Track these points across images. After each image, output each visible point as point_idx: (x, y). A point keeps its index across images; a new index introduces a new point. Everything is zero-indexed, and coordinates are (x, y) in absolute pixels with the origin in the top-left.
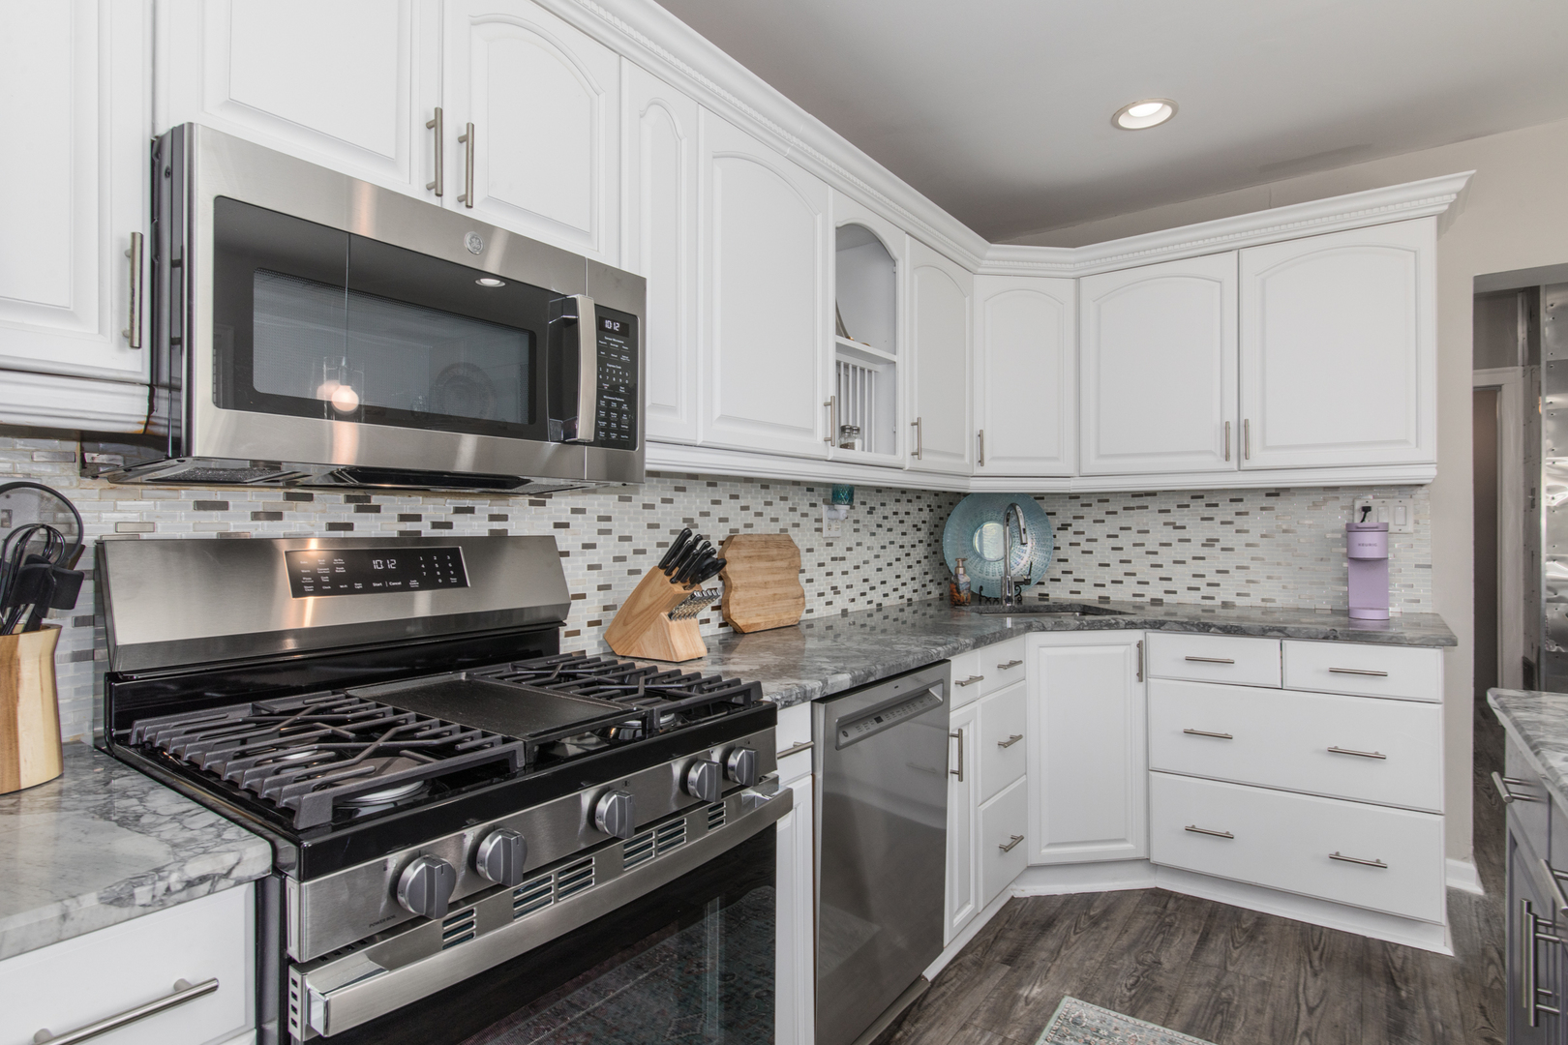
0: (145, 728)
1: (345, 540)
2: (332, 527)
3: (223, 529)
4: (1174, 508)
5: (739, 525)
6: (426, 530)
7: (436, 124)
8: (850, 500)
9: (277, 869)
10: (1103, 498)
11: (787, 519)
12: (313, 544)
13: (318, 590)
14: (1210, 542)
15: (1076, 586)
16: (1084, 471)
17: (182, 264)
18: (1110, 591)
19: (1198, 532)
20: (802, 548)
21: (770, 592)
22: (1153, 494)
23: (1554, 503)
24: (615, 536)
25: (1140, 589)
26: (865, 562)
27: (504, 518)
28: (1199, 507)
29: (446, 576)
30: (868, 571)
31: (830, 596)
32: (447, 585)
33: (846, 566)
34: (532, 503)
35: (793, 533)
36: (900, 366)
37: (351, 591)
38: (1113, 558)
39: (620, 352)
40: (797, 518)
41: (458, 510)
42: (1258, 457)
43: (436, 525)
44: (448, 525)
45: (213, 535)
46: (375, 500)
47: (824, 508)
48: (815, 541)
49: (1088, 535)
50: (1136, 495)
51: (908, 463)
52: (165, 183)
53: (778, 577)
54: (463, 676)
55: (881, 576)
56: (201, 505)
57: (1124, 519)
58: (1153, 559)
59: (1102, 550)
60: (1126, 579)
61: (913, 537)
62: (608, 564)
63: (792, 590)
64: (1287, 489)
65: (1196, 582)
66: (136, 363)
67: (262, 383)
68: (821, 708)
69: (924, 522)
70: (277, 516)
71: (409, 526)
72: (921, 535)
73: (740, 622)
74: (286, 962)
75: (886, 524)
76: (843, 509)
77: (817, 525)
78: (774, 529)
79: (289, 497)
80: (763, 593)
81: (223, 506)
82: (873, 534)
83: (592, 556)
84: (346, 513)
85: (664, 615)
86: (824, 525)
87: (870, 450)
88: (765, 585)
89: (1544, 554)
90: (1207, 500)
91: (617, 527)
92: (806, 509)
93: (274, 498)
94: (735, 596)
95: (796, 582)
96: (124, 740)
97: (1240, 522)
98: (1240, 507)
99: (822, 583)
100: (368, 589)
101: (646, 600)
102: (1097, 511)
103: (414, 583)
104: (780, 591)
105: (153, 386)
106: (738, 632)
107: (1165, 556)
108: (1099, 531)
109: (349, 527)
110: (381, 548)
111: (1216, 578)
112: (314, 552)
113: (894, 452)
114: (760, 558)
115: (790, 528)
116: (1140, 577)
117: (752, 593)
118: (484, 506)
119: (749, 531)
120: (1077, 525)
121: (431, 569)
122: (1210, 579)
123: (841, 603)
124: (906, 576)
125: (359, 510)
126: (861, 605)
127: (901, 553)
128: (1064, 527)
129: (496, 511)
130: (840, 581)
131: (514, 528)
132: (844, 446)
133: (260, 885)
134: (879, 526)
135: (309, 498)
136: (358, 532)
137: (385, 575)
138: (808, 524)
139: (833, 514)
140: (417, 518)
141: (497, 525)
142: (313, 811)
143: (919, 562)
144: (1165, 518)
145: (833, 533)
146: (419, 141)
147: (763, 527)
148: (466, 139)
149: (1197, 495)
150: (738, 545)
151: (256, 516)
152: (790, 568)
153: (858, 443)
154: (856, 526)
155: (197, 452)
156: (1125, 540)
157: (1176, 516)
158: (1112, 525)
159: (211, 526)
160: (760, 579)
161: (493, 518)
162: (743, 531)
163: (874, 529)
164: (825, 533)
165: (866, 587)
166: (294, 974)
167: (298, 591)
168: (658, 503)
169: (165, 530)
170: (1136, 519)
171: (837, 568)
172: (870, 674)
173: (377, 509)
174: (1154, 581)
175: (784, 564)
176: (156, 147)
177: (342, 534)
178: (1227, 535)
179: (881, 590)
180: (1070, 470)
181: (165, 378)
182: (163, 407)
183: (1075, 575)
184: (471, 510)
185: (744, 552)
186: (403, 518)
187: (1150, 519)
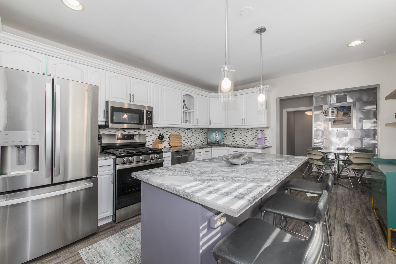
0: (105, 150)
1: (122, 135)
2: (121, 133)
3: (111, 133)
4: (240, 131)
5: (172, 133)
6: (131, 133)
7: (130, 95)
8: (190, 130)
9: (115, 158)
10: (231, 129)
11: (180, 132)
12: (120, 135)
13: (120, 139)
14: (244, 136)
15: (228, 142)
16: (226, 125)
17: (108, 111)
18: (232, 143)
19: (243, 134)
20: (182, 136)
21: (177, 142)
22: (238, 128)
23: (315, 129)
24: (154, 134)
25: (236, 142)
26: (194, 138)
27: (140, 132)
28: (243, 130)
29: (132, 138)
30: (195, 139)
31: (188, 143)
32: (132, 139)
33: (190, 139)
34: (143, 131)
35: (181, 134)
36: (195, 112)
37: (123, 139)
38: (232, 138)
39: (150, 115)
40: (182, 132)
41: (135, 131)
42: (246, 123)
43: (132, 133)
44: (134, 133)
45: (110, 134)
46: (126, 130)
47: (187, 131)
48: (185, 135)
49: (229, 134)
50: (235, 129)
51: (196, 125)
52: (107, 105)
53: (178, 140)
54: (134, 148)
55: (197, 140)
56: (109, 131)
57: (234, 132)
58: (237, 138)
59: (231, 137)
60: (234, 141)
61: (204, 135)
62: (153, 138)
63: (181, 142)
64: (254, 128)
65: (243, 141)
66: (105, 120)
67: (114, 121)
68: (172, 153)
69: (206, 133)
70: (116, 132)
71: (129, 133)
72: (205, 134)
73: (172, 145)
74: (116, 164)
75: (198, 133)
76: (189, 131)
77: (185, 133)
78: (178, 133)
79: (117, 130)
80: (175, 142)
81: (111, 131)
82: (195, 134)
83: (151, 137)
84: (123, 132)
85: (158, 143)
86: (187, 133)
87: (191, 123)
88: (176, 141)
89: (314, 138)
90: (244, 129)
91: (154, 133)
92: (183, 131)
93: (116, 130)
94: (171, 142)
95: (181, 140)
96: (103, 152)
97: (248, 133)
98: (248, 130)
99: (186, 141)
100: (124, 139)
101: (156, 142)
102: (230, 131)
103: (129, 139)
104: (178, 141)
105: (106, 121)
106: (172, 147)
107: (239, 138)
108: (231, 134)
109: (123, 133)
110: (126, 135)
111: (245, 141)
112: (120, 136)
113: (194, 123)
114: (175, 137)
115: (181, 133)
116: (236, 141)
117: (174, 142)
118: (138, 131)
119: (174, 134)
120: (228, 133)
121: (131, 138)
122: (244, 141)
123: (189, 144)
124: (202, 140)
125: (124, 131)
126: (193, 144)
127: (201, 137)
128: (226, 133)
129: (139, 131)
130: (190, 141)
131: (141, 133)
132: (186, 123)
133: (114, 159)
134: (197, 133)
135: (119, 130)
136: (124, 134)
137: (126, 138)
138: (184, 133)
139: (188, 131)
140: (130, 132)
141: (139, 133)
142: (118, 154)
143: (204, 138)
144: (239, 132)
145: (188, 134)
146: (128, 96)
147: (176, 133)
148: (133, 95)
149: (243, 129)
150: (172, 135)
151: (114, 132)
152: (180, 139)
153: (188, 122)
154: (192, 133)
155: (109, 127)
156: (234, 135)
157: (240, 132)
158: (232, 133)
159: (110, 133)
160: (175, 140)
161: (139, 132)
162: (173, 134)
163: (196, 133)
164: (187, 134)
165: (194, 142)
166: (116, 165)
167: (118, 139)
168: (160, 130)
169: (106, 134)
170: (235, 132)
171: (189, 139)
172: (180, 150)
173: (126, 131)
174: (238, 141)
175: (179, 138)
176: (106, 102)
177: (122, 134)
178: (247, 135)
179: (197, 142)
180: (224, 125)
181: (107, 121)
182: (107, 123)
183: (228, 140)
184: (136, 131)
185: (173, 136)
186: (129, 132)
187: (237, 132)
